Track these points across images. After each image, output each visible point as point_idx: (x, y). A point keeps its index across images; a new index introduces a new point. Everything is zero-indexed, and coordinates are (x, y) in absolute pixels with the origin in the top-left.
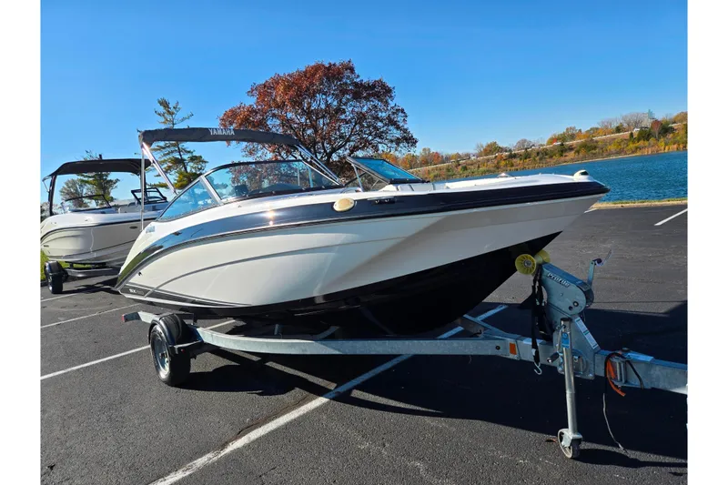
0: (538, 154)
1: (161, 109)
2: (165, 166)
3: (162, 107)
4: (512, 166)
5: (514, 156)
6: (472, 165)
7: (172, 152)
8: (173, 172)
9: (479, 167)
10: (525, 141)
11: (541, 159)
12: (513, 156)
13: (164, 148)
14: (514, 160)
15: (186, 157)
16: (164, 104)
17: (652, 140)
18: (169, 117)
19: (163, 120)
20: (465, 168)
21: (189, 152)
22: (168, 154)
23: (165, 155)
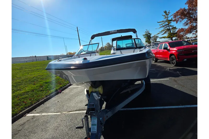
1: (164, 14)
2: (164, 31)
3: (165, 13)
7: (167, 27)
8: (167, 33)
13: (164, 26)
15: (171, 28)
16: (165, 12)
18: (166, 16)
19: (165, 17)
21: (172, 26)
22: (166, 28)
23: (165, 28)
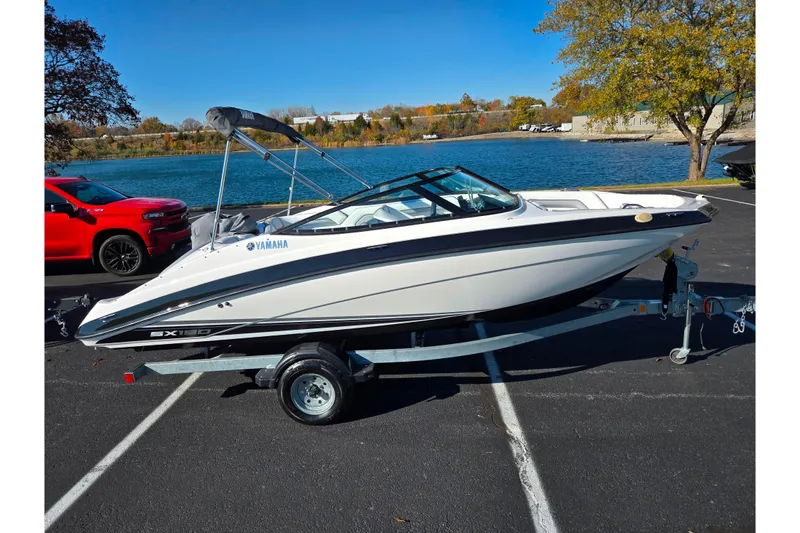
0: (212, 137)
4: (184, 148)
5: (186, 137)
6: (131, 142)
9: (142, 146)
10: (193, 120)
11: (217, 143)
12: (182, 137)
14: (186, 142)
17: (317, 136)
20: (123, 146)
